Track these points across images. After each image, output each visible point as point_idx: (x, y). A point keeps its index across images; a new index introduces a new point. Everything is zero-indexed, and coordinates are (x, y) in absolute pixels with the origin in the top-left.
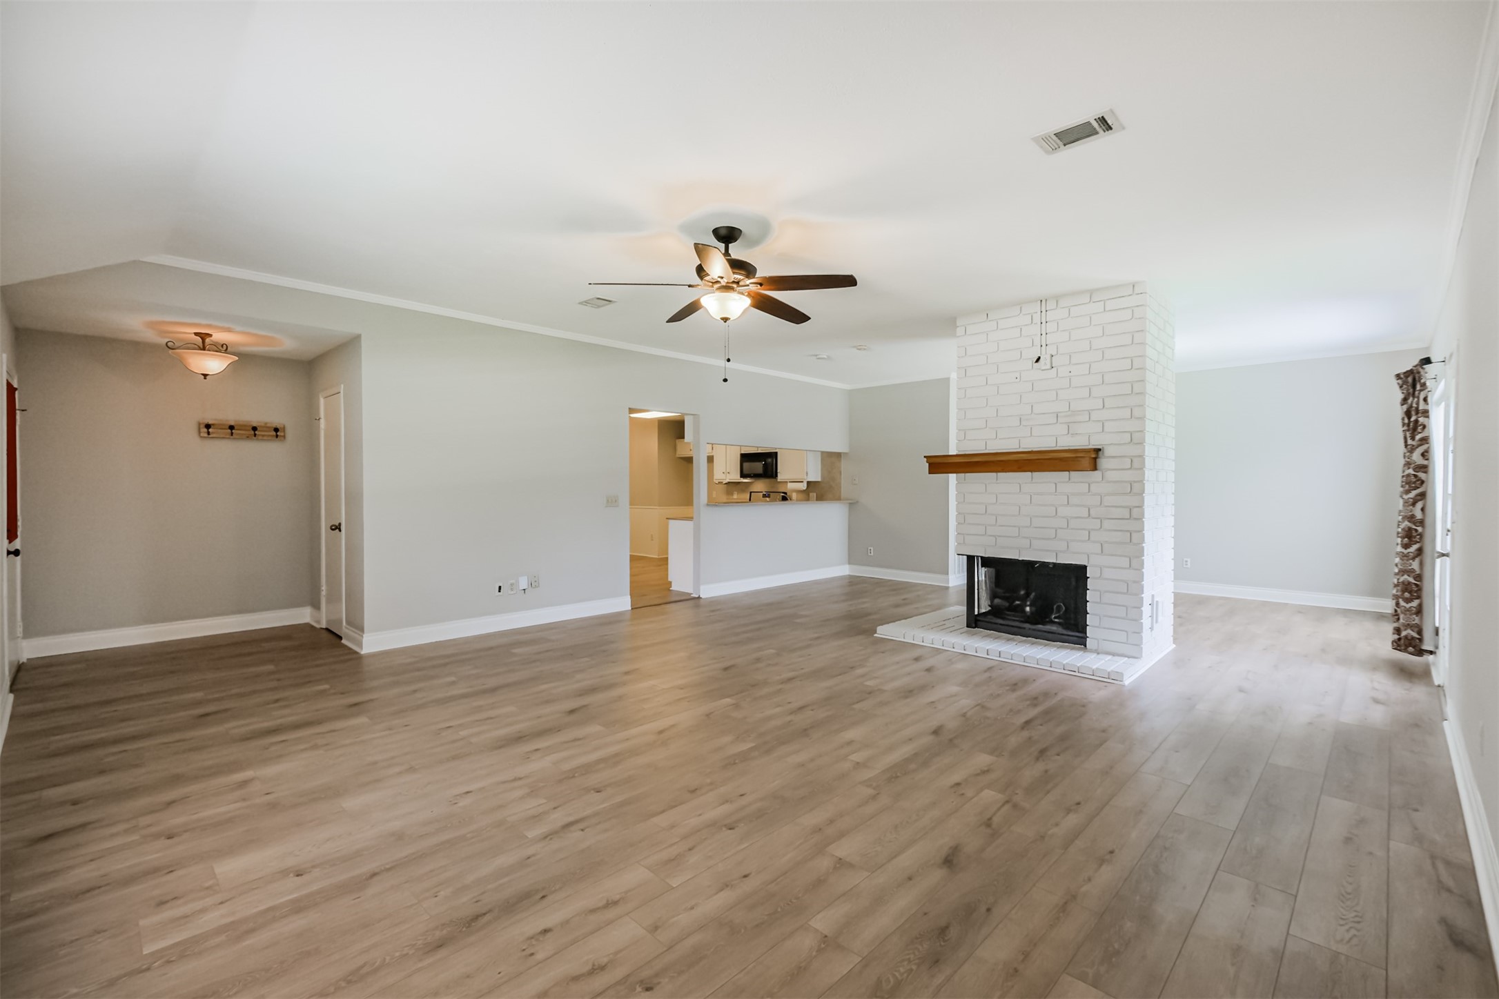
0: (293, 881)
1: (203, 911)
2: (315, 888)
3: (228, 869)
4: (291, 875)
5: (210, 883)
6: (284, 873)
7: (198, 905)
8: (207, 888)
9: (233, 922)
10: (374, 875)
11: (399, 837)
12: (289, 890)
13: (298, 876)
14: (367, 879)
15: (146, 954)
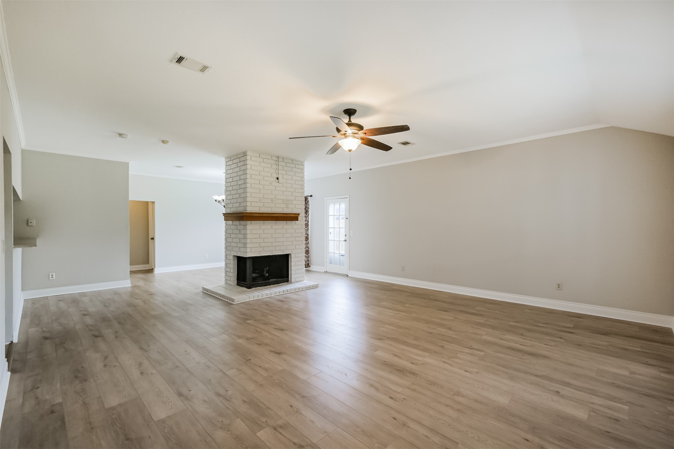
0: (562, 392)
1: (600, 405)
2: (557, 385)
3: (582, 414)
4: (561, 394)
5: (592, 414)
6: (563, 396)
7: (602, 409)
8: (595, 412)
9: (592, 395)
10: (536, 376)
11: (512, 378)
12: (566, 391)
13: (559, 392)
14: (540, 376)
15: (628, 406)
